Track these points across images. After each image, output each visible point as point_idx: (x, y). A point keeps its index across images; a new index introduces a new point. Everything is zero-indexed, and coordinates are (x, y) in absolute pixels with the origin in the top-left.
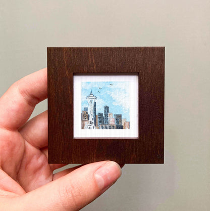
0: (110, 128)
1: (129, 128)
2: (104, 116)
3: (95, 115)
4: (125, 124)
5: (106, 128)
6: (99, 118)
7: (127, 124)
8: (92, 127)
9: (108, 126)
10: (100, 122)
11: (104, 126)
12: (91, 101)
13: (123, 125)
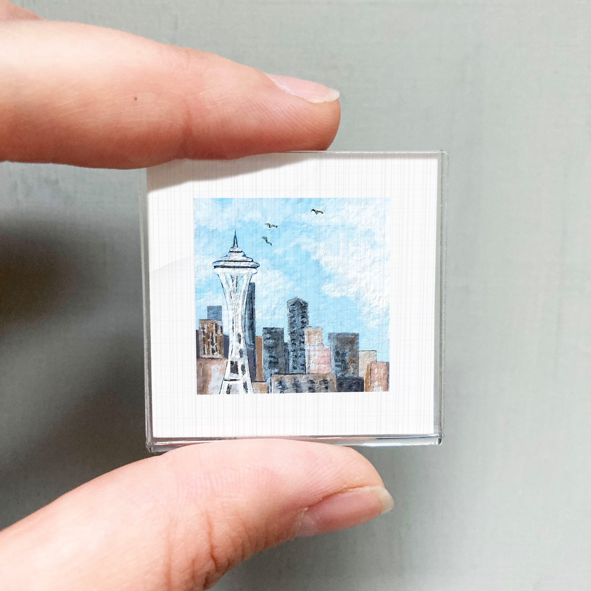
0: (312, 390)
1: (387, 388)
2: (287, 338)
3: (253, 336)
4: (370, 371)
5: (297, 388)
6: (269, 348)
7: (378, 372)
8: (240, 384)
9: (302, 380)
10: (273, 364)
11: (288, 380)
12: (236, 280)
13: (362, 374)
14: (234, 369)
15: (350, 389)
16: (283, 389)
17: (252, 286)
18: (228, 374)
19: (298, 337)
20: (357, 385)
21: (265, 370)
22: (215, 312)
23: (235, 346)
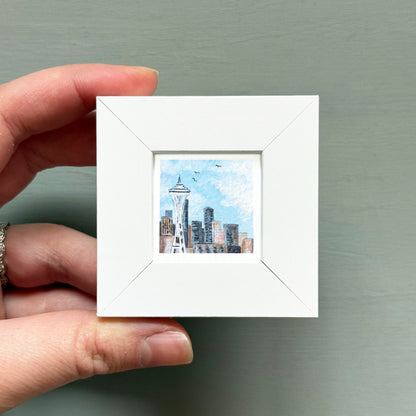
14: (178, 241)
15: (234, 252)
16: (201, 251)
17: (187, 201)
18: (175, 243)
19: (209, 226)
20: (238, 250)
21: (192, 241)
22: (169, 213)
23: (178, 230)
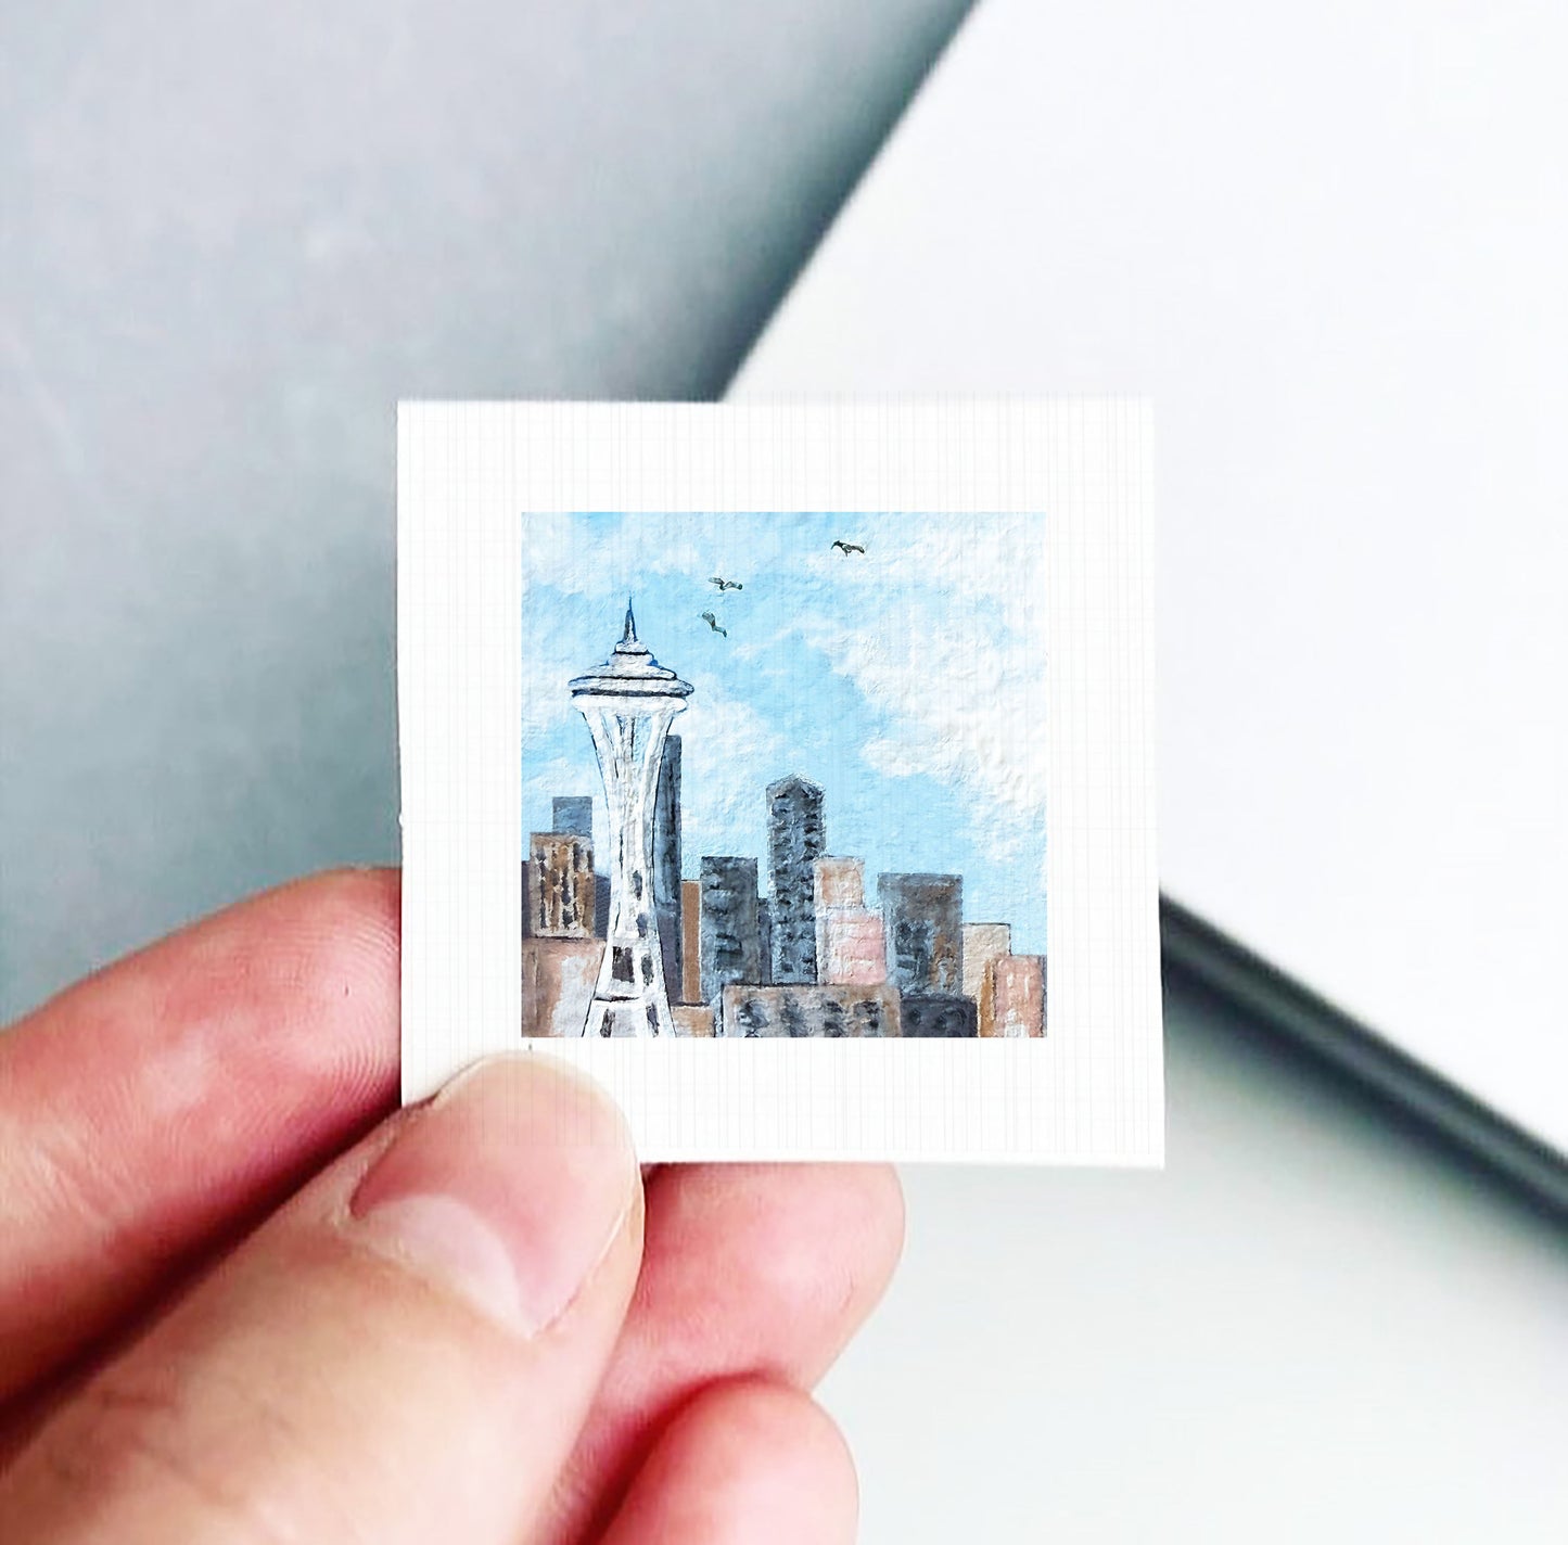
0: (833, 1029)
1: (1039, 1029)
2: (766, 887)
3: (675, 881)
4: (993, 982)
5: (793, 1024)
6: (717, 913)
7: (1017, 984)
8: (637, 1010)
9: (808, 1001)
10: (729, 955)
11: (767, 1002)
12: (630, 729)
13: (972, 987)
14: (623, 970)
15: (937, 1029)
16: (754, 1025)
17: (673, 745)
18: (606, 983)
19: (796, 884)
20: (959, 1019)
21: (706, 973)
22: (574, 813)
23: (627, 907)
